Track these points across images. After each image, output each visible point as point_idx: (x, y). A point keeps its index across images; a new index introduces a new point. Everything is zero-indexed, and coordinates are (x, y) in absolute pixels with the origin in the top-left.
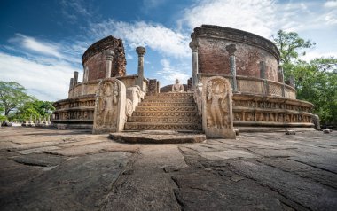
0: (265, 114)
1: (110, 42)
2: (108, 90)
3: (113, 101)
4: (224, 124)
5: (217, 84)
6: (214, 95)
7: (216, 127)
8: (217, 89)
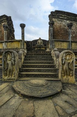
1: (4, 19)
2: (9, 57)
3: (12, 63)
4: (69, 75)
5: (67, 54)
6: (66, 61)
7: (66, 77)
8: (68, 58)
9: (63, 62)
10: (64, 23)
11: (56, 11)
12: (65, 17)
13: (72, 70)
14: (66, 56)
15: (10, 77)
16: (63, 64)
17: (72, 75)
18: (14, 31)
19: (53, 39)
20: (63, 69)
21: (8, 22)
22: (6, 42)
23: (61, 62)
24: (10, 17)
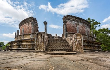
0: (88, 46)
1: (32, 19)
2: (39, 37)
3: (42, 41)
4: (80, 49)
5: (78, 36)
6: (77, 39)
7: (78, 50)
8: (78, 37)
9: (75, 40)
10: (73, 23)
11: (67, 15)
12: (73, 19)
13: (82, 45)
14: (77, 36)
15: (40, 50)
16: (76, 41)
17: (82, 49)
18: (38, 28)
19: (67, 32)
20: (75, 44)
21: (34, 22)
22: (33, 34)
23: (74, 40)
24: (36, 19)
